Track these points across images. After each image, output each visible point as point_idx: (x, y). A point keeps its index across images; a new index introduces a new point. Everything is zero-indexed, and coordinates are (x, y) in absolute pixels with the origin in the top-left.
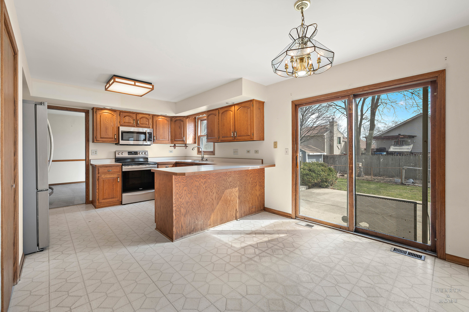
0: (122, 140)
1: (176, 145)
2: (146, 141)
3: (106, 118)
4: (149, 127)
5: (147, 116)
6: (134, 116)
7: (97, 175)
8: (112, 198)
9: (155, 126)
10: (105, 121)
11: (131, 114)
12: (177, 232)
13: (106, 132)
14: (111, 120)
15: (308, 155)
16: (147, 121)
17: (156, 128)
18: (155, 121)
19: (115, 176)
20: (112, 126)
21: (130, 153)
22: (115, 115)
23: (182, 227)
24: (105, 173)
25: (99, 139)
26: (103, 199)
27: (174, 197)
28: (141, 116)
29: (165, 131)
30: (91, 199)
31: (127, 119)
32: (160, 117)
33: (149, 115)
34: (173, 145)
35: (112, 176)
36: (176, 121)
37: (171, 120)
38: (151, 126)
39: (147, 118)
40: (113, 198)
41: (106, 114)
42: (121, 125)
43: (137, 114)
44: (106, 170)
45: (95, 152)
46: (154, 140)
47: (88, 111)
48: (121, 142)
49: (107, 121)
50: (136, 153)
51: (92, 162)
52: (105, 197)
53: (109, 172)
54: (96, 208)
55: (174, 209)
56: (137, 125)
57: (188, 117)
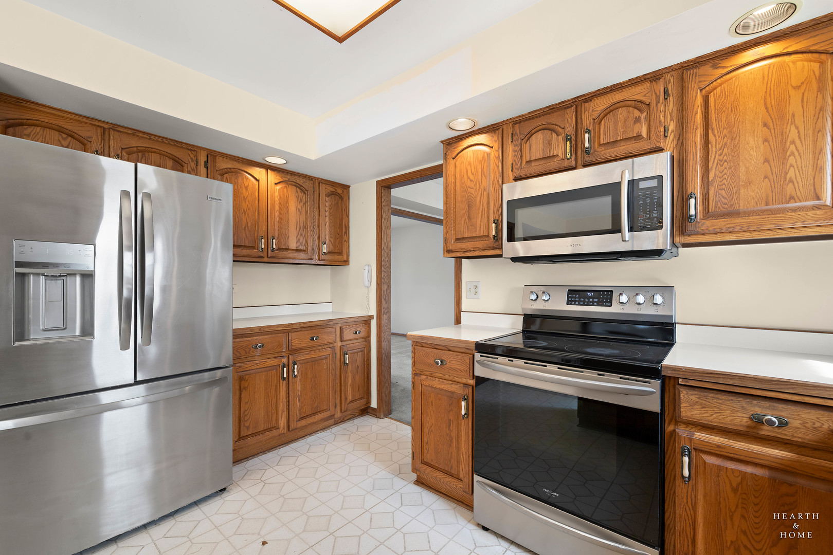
3: (469, 168)
5: (642, 91)
6: (570, 118)
8: (445, 471)
9: (700, 131)
10: (465, 176)
13: (469, 218)
14: (482, 170)
16: (637, 120)
17: (706, 143)
18: (699, 100)
20: (485, 190)
21: (576, 295)
22: (497, 146)
25: (451, 244)
26: (423, 462)
28: (601, 104)
31: (537, 146)
35: (447, 386)
39: (639, 105)
41: (471, 150)
42: (517, 179)
44: (431, 356)
49: (472, 177)
50: (604, 296)
56: (584, 160)
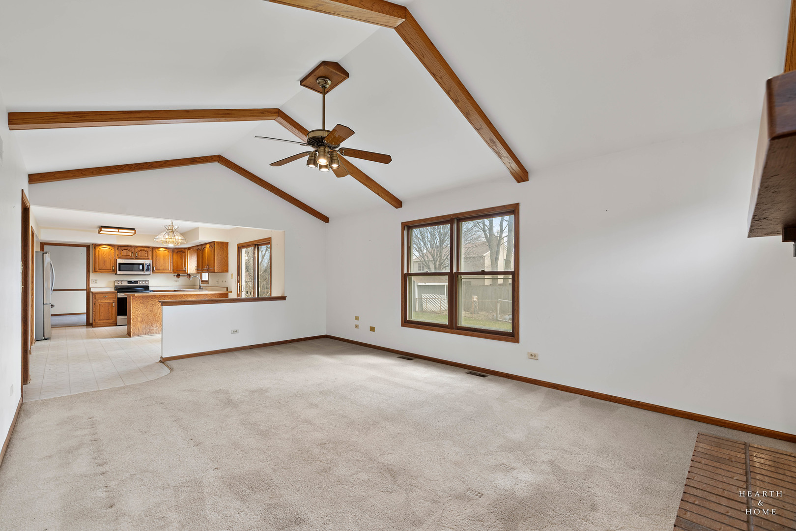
0: (119, 271)
1: (181, 275)
2: (144, 271)
3: (104, 253)
4: (149, 259)
5: (146, 249)
6: (133, 249)
7: (94, 300)
8: (107, 320)
9: (155, 258)
10: (103, 255)
11: (129, 248)
12: (134, 332)
13: (104, 264)
14: (109, 254)
15: (418, 285)
16: (146, 253)
17: (156, 260)
18: (155, 253)
19: (111, 301)
20: (110, 259)
21: (129, 282)
22: (113, 250)
23: (138, 330)
24: (101, 299)
25: (97, 270)
26: (99, 320)
27: (132, 310)
28: (139, 249)
29: (167, 261)
30: (91, 322)
31: (125, 252)
32: (161, 249)
33: (149, 247)
34: (176, 275)
35: (108, 301)
36: (178, 252)
37: (173, 252)
38: (150, 258)
39: (146, 251)
40: (109, 320)
41: (105, 249)
42: (119, 258)
43: (136, 247)
44: (102, 296)
45: (95, 282)
46: (153, 270)
47: (89, 246)
48: (119, 273)
49: (105, 255)
50: (136, 282)
51: (92, 290)
52: (101, 318)
53: (105, 298)
54: (93, 327)
55: (132, 317)
56: (136, 258)
57: (189, 248)
